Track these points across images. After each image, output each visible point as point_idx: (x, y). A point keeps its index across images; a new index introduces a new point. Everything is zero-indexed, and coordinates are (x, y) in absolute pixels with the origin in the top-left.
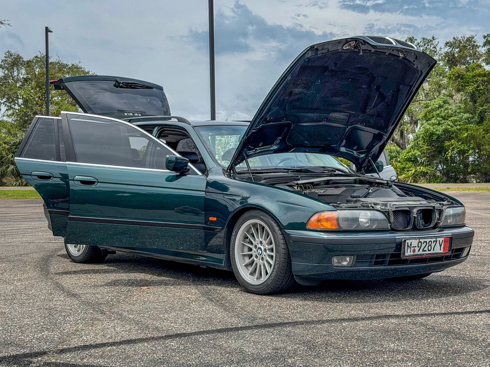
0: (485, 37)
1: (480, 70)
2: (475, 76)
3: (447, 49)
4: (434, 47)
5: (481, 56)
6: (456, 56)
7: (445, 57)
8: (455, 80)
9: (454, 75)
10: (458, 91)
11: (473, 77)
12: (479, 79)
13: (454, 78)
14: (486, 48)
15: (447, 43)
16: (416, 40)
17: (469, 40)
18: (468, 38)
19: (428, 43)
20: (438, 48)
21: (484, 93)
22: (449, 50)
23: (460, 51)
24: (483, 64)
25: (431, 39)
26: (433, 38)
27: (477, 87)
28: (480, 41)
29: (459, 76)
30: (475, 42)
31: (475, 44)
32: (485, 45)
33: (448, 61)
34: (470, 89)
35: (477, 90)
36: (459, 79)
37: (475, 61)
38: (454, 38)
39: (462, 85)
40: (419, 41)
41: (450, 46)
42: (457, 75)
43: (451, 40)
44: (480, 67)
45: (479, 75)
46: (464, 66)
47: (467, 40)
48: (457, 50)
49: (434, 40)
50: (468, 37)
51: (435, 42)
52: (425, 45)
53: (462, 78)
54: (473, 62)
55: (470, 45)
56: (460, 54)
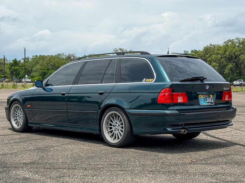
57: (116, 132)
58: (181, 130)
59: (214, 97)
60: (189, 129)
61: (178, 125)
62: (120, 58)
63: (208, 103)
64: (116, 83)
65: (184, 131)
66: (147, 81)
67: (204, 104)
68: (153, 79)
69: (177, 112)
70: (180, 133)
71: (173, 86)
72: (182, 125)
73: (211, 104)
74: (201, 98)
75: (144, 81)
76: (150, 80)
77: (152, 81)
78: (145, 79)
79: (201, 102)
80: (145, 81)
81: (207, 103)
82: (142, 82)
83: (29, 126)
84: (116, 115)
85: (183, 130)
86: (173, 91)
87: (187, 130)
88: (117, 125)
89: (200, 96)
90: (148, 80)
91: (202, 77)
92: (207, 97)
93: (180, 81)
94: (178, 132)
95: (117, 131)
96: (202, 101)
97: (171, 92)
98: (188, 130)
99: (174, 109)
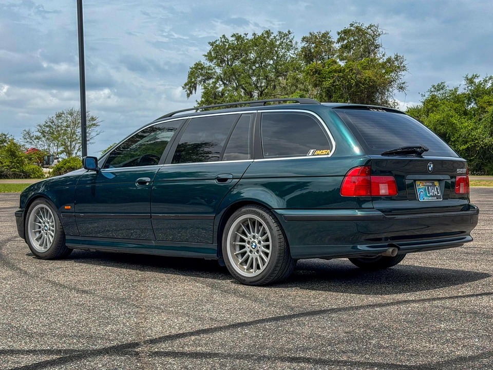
0: (339, 34)
1: (336, 66)
2: (331, 72)
3: (304, 44)
4: (290, 41)
5: (336, 51)
6: (313, 51)
7: (302, 52)
8: (312, 75)
9: (311, 70)
10: (315, 86)
11: (330, 72)
12: (335, 74)
13: (312, 73)
14: (340, 44)
15: (304, 38)
16: (272, 33)
17: (325, 35)
18: (323, 34)
19: (284, 36)
20: (294, 42)
21: (340, 89)
22: (306, 45)
23: (316, 47)
24: (338, 60)
25: (287, 33)
26: (289, 32)
27: (334, 83)
28: (334, 37)
29: (316, 71)
30: (330, 38)
31: (330, 40)
32: (338, 42)
33: (305, 56)
34: (327, 84)
35: (333, 86)
36: (317, 75)
37: (330, 57)
38: (310, 33)
39: (319, 81)
40: (275, 35)
41: (307, 42)
42: (314, 70)
43: (308, 35)
44: (336, 63)
45: (335, 71)
46: (320, 62)
47: (323, 36)
48: (313, 45)
49: (290, 34)
50: (323, 32)
51: (291, 37)
52: (281, 38)
53: (319, 74)
54: (329, 58)
55: (325, 41)
56: (316, 49)
57: (254, 255)
58: (387, 248)
59: (441, 185)
60: (401, 247)
61: (379, 240)
62: (258, 111)
63: (431, 196)
64: (251, 159)
65: (392, 252)
66: (318, 155)
67: (425, 198)
68: (329, 151)
69: (379, 213)
70: (383, 254)
71: (370, 163)
72: (386, 239)
73: (437, 198)
74: (419, 187)
75: (310, 154)
76: (323, 151)
77: (328, 154)
78: (313, 150)
79: (419, 194)
80: (314, 155)
81: (431, 198)
82: (306, 156)
83: (67, 247)
84: (253, 222)
85: (391, 250)
86: (371, 173)
87: (397, 249)
88: (256, 241)
89: (418, 183)
90: (319, 152)
91: (420, 148)
92: (430, 186)
93: (382, 155)
94: (381, 252)
95: (256, 253)
96: (421, 193)
97: (367, 175)
98: (399, 249)
99: (373, 208)
